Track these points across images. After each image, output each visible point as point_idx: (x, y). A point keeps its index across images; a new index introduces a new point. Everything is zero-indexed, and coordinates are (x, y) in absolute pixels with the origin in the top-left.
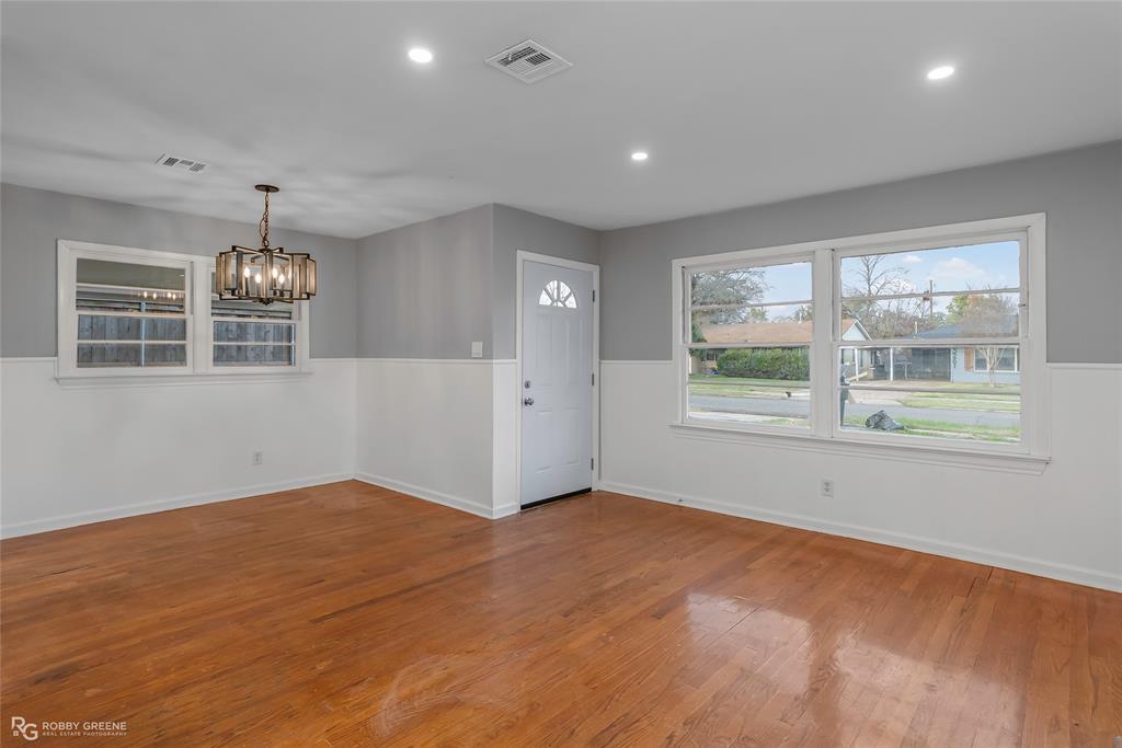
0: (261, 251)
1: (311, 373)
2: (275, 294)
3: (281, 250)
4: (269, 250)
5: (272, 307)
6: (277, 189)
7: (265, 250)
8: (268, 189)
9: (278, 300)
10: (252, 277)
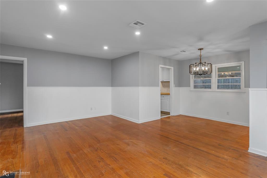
0: (200, 63)
1: (245, 93)
2: (203, 73)
3: (205, 63)
4: (202, 63)
5: (201, 76)
6: (203, 49)
7: (201, 63)
8: (201, 49)
9: (204, 74)
10: (205, 69)
